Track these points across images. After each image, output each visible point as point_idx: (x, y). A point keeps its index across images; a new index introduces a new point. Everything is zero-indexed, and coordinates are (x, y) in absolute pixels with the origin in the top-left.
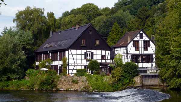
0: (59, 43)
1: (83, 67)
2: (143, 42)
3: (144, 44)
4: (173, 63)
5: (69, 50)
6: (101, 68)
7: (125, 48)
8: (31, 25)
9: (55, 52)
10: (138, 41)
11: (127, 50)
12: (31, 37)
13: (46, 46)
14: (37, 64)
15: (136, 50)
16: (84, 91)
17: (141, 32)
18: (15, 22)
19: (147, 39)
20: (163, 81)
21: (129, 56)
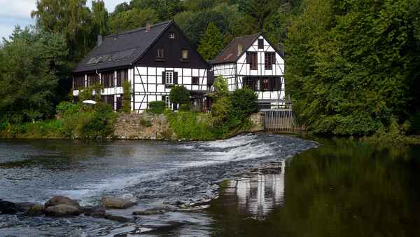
0: (115, 57)
1: (160, 98)
2: (263, 54)
3: (265, 58)
4: (320, 90)
5: (135, 68)
6: (192, 99)
7: (232, 66)
8: (65, 25)
9: (107, 72)
10: (255, 54)
11: (236, 68)
12: (65, 44)
13: (92, 61)
14: (76, 93)
15: (251, 68)
16: (162, 140)
17: (261, 37)
18: (35, 17)
19: (271, 50)
20: (300, 121)
21: (240, 80)
